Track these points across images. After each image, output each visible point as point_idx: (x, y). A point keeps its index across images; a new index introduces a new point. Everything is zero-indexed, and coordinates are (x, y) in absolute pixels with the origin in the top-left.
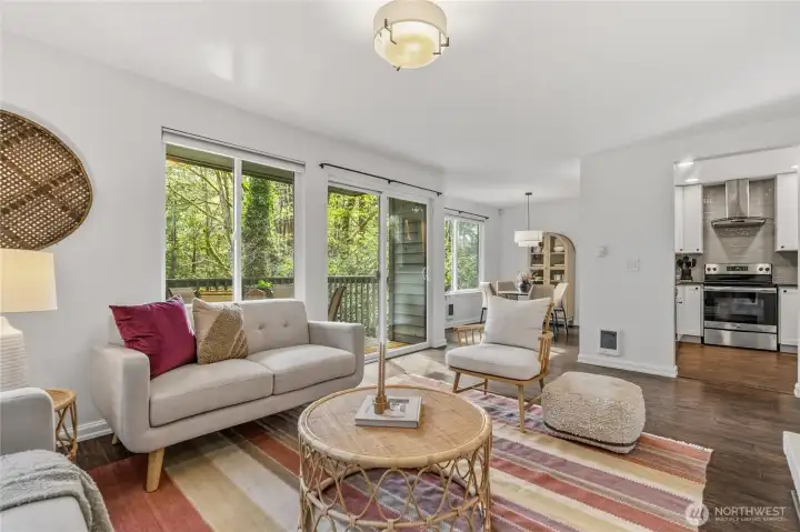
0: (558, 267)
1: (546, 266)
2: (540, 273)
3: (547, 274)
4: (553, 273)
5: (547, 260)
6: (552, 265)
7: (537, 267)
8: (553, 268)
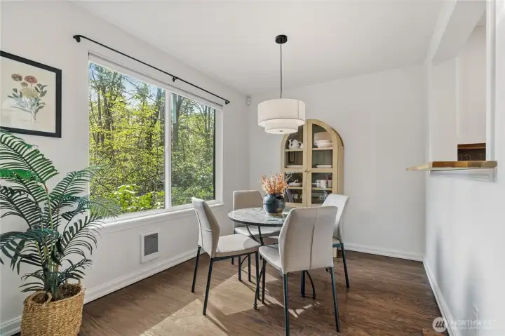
0: (323, 169)
1: (305, 168)
2: (298, 177)
3: (307, 179)
4: (315, 176)
5: (307, 158)
6: (314, 166)
7: (294, 169)
8: (315, 170)
